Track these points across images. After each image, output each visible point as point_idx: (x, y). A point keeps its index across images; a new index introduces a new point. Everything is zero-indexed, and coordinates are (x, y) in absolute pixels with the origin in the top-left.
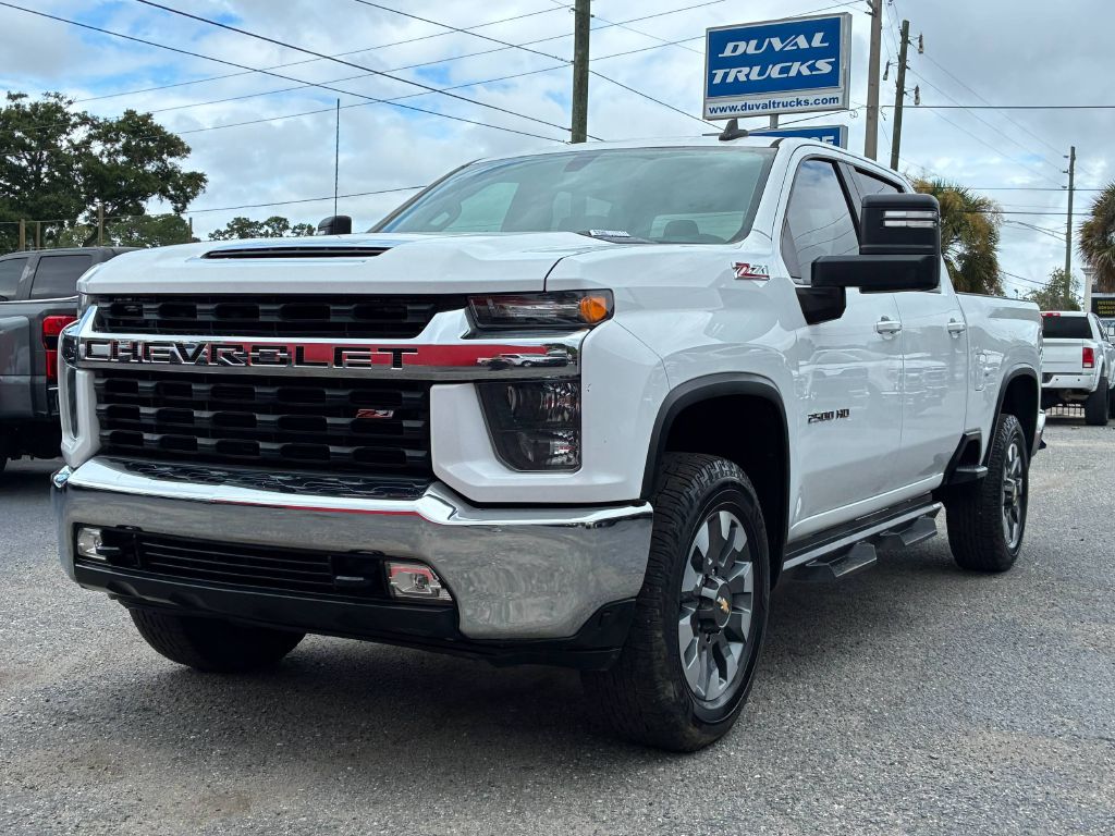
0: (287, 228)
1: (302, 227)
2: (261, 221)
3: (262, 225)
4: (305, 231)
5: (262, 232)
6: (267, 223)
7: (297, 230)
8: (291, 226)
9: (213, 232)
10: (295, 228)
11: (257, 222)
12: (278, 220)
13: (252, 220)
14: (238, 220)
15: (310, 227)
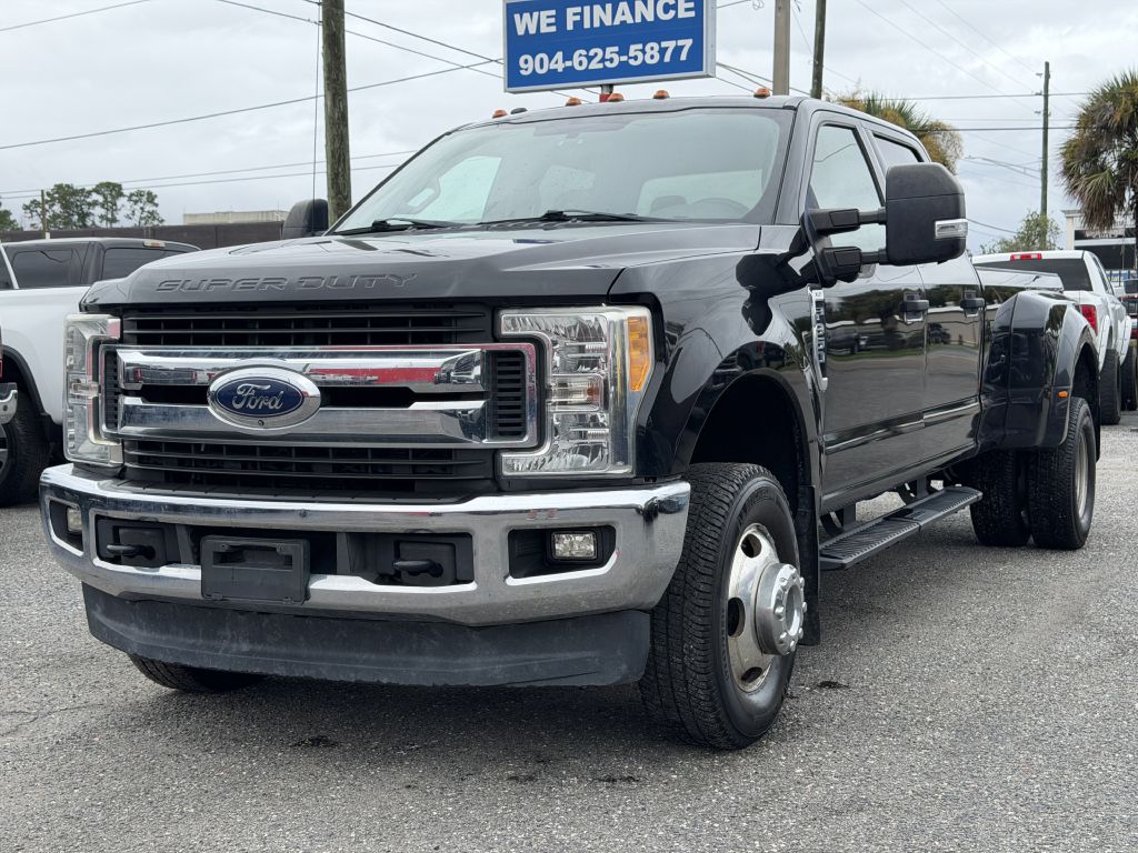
0: (121, 195)
1: (140, 194)
2: (88, 188)
3: (89, 193)
4: (144, 199)
5: (89, 200)
6: (97, 190)
7: (134, 198)
8: (126, 192)
9: (28, 203)
10: (132, 195)
11: (83, 190)
12: (108, 185)
13: (77, 185)
14: (59, 187)
15: (149, 194)
